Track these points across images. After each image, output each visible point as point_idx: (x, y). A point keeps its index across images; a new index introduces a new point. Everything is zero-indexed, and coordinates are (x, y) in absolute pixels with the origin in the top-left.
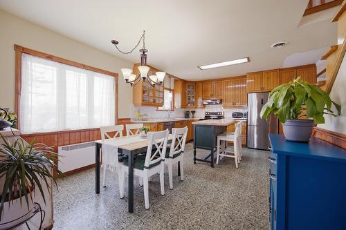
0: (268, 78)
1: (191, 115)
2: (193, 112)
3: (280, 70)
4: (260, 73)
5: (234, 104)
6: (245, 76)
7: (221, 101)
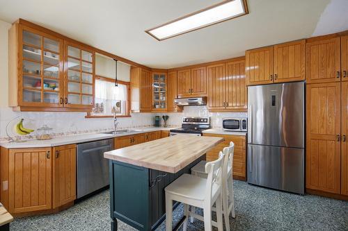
0: (285, 57)
1: (162, 122)
2: (166, 118)
3: (307, 40)
4: (270, 49)
5: (226, 105)
6: (243, 58)
7: (205, 100)
